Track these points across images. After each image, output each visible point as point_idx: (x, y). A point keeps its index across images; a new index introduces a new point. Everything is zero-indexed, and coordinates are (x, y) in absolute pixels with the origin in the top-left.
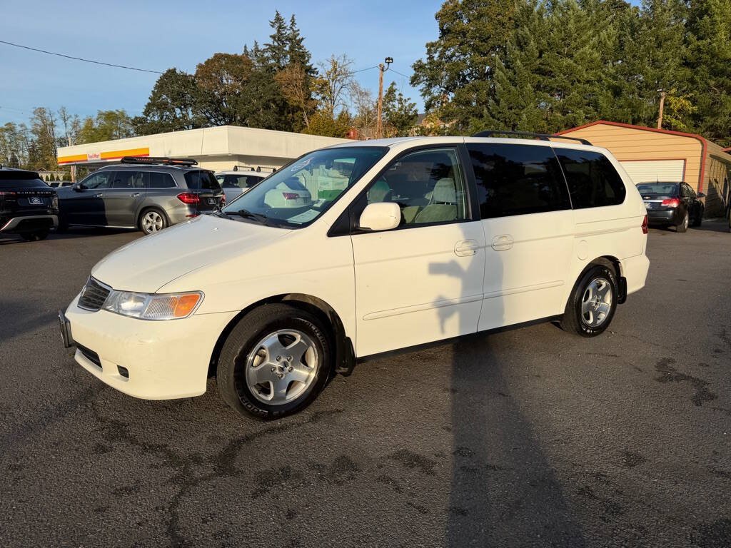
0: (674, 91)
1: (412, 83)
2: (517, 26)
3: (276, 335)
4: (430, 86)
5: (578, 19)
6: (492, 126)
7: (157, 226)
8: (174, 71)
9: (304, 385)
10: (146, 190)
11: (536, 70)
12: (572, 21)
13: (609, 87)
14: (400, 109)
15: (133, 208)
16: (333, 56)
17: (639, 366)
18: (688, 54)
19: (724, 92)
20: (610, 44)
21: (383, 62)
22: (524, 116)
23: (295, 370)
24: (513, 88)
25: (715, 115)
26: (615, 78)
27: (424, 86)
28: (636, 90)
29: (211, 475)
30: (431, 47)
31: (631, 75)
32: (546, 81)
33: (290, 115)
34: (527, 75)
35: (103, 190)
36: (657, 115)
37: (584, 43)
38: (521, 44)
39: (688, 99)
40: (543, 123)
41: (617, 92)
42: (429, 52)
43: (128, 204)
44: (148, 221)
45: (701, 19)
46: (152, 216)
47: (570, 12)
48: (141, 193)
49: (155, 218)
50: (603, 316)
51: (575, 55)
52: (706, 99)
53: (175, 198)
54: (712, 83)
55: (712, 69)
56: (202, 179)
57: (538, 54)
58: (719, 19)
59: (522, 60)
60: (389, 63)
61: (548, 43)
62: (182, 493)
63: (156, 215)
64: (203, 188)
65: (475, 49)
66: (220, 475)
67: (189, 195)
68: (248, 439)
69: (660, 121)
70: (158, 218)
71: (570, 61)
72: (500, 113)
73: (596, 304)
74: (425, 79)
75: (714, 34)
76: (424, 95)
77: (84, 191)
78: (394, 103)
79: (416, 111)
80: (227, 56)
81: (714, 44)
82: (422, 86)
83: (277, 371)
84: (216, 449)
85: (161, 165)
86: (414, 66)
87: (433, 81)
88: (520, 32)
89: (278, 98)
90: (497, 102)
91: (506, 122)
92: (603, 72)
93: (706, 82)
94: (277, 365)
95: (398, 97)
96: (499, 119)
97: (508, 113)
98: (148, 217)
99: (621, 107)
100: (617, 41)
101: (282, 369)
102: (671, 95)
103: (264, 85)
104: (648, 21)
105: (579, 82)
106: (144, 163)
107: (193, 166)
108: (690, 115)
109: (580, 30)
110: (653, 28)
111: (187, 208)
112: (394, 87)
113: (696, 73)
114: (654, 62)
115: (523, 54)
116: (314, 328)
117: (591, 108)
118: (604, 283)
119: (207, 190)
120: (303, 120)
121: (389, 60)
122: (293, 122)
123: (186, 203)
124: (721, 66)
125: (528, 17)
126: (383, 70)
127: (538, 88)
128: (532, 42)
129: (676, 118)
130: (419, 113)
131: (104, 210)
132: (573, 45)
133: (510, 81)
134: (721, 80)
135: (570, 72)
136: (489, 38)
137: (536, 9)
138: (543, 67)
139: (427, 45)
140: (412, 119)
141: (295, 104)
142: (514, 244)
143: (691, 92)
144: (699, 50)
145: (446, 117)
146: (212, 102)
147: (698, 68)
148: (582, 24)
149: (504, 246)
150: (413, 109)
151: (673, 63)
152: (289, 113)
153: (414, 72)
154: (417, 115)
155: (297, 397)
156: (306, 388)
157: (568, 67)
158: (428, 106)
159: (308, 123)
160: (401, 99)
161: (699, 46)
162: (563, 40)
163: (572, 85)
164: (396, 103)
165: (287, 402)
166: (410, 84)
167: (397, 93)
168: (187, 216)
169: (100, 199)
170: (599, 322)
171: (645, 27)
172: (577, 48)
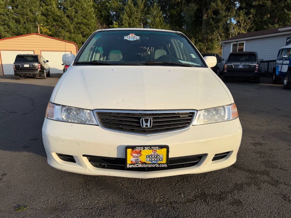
0: (42, 24)
13: (13, 18)
18: (44, 11)
39: (47, 28)
41: (17, 21)
52: (53, 29)
54: (55, 23)
55: (54, 18)
75: (51, 5)
81: (52, 9)
93: (52, 23)
102: (41, 26)
113: (48, 19)
114: (31, 10)
117: (6, 27)
124: (56, 18)
134: (58, 23)
143: (48, 26)
147: (48, 17)
161: (46, 8)
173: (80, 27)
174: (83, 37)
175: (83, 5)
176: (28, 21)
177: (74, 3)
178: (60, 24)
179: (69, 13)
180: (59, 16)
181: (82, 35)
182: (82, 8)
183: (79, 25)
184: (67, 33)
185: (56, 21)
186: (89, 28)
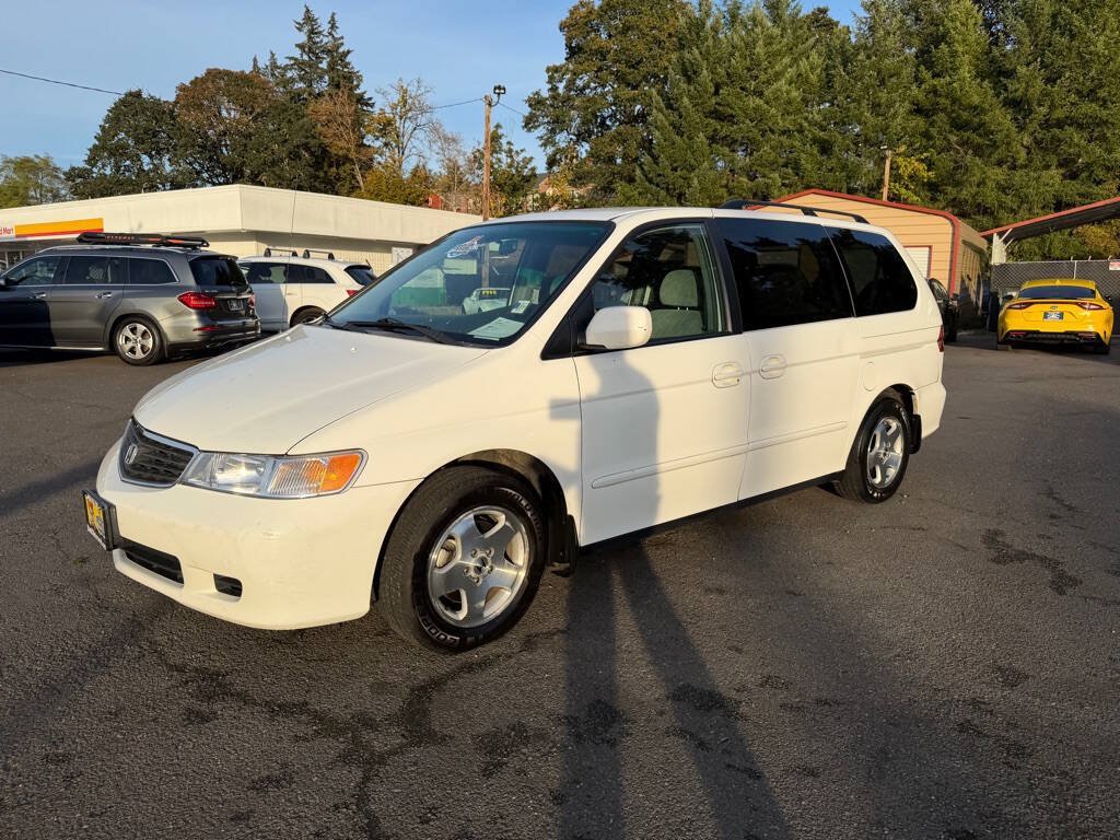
0: (903, 149)
1: (525, 126)
2: (682, 47)
3: (471, 516)
4: (553, 131)
5: (770, 39)
6: (649, 196)
7: (143, 347)
8: (138, 95)
9: (508, 593)
10: (124, 288)
11: (711, 113)
12: (761, 42)
13: (815, 141)
14: (510, 166)
15: (101, 317)
16: (401, 80)
17: (960, 542)
18: (921, 97)
19: (970, 152)
20: (813, 78)
21: (490, 92)
22: (696, 181)
23: (496, 569)
24: (678, 138)
25: (958, 184)
26: (823, 129)
27: (545, 131)
28: (852, 146)
29: (402, 746)
30: (553, 71)
31: (844, 124)
32: (725, 129)
33: (334, 169)
34: (698, 120)
35: (48, 288)
36: (880, 182)
37: (778, 76)
38: (689, 74)
39: (922, 161)
40: (723, 191)
41: (825, 148)
42: (551, 81)
43: (92, 310)
44: (127, 339)
45: (936, 47)
46: (133, 330)
47: (758, 30)
48: (115, 293)
49: (139, 333)
50: (892, 472)
51: (766, 93)
52: (945, 161)
53: (175, 300)
54: (953, 138)
55: (954, 119)
56: (217, 269)
57: (713, 90)
58: (960, 49)
59: (691, 98)
60: (499, 94)
61: (728, 74)
62: (366, 779)
63: (141, 328)
64: (218, 284)
65: (620, 78)
66: (418, 744)
67: (198, 296)
68: (437, 684)
69: (885, 191)
70: (144, 334)
71: (759, 101)
72: (659, 175)
73: (885, 454)
74: (546, 120)
75: (955, 69)
76: (545, 145)
77: (14, 290)
78: (499, 156)
79: (533, 169)
80: (228, 73)
81: (955, 85)
82: (542, 131)
83: (472, 573)
84: (393, 704)
85: (150, 246)
86: (529, 100)
87: (558, 124)
88: (687, 55)
89: (312, 142)
90: (655, 159)
91: (668, 189)
92: (806, 119)
93: (945, 138)
94: (472, 563)
95: (505, 147)
96: (658, 185)
97: (671, 176)
98: (127, 331)
99: (831, 170)
100: (824, 75)
101: (478, 570)
102: (899, 155)
103: (290, 121)
104: (866, 48)
105: (772, 131)
106: (118, 244)
107: (202, 248)
108: (924, 184)
109: (773, 56)
110: (874, 58)
111: (194, 317)
112: (500, 131)
113: (932, 124)
114: (875, 107)
115: (692, 88)
116: (524, 503)
117: (790, 171)
118: (894, 424)
119: (227, 288)
120: (354, 177)
121: (499, 90)
122: (338, 180)
123: (194, 308)
124: (965, 115)
125: (698, 34)
126: (490, 105)
127: (713, 139)
128: (705, 71)
129: (907, 188)
130: (537, 172)
131: (49, 321)
132: (763, 77)
133: (675, 127)
134: (967, 134)
135: (759, 117)
136: (640, 62)
137: (709, 23)
138: (721, 108)
139: (548, 70)
140: (527, 181)
141: (341, 153)
142: (787, 369)
143: (926, 150)
144: (935, 91)
145: (578, 179)
146: (204, 147)
147: (935, 118)
148: (775, 47)
149: (775, 373)
150: (529, 166)
151: (902, 109)
152: (330, 166)
153: (529, 109)
154: (535, 175)
155: (499, 612)
156: (512, 599)
157: (756, 109)
158: (551, 162)
159: (361, 183)
160: (510, 151)
161: (935, 86)
162: (749, 70)
163: (762, 136)
164: (503, 156)
165: (486, 621)
166: (523, 127)
167: (504, 141)
168: (195, 330)
169: (42, 302)
170: (887, 480)
171: (862, 56)
172: (768, 82)
173: (1059, 140)
174: (1065, 177)
175: (1090, 42)
176: (856, 144)
177: (1050, 45)
178: (974, 135)
179: (1016, 90)
180: (976, 108)
181: (1062, 171)
182: (1082, 58)
183: (1056, 131)
184: (997, 170)
185: (958, 125)
186: (1103, 138)
